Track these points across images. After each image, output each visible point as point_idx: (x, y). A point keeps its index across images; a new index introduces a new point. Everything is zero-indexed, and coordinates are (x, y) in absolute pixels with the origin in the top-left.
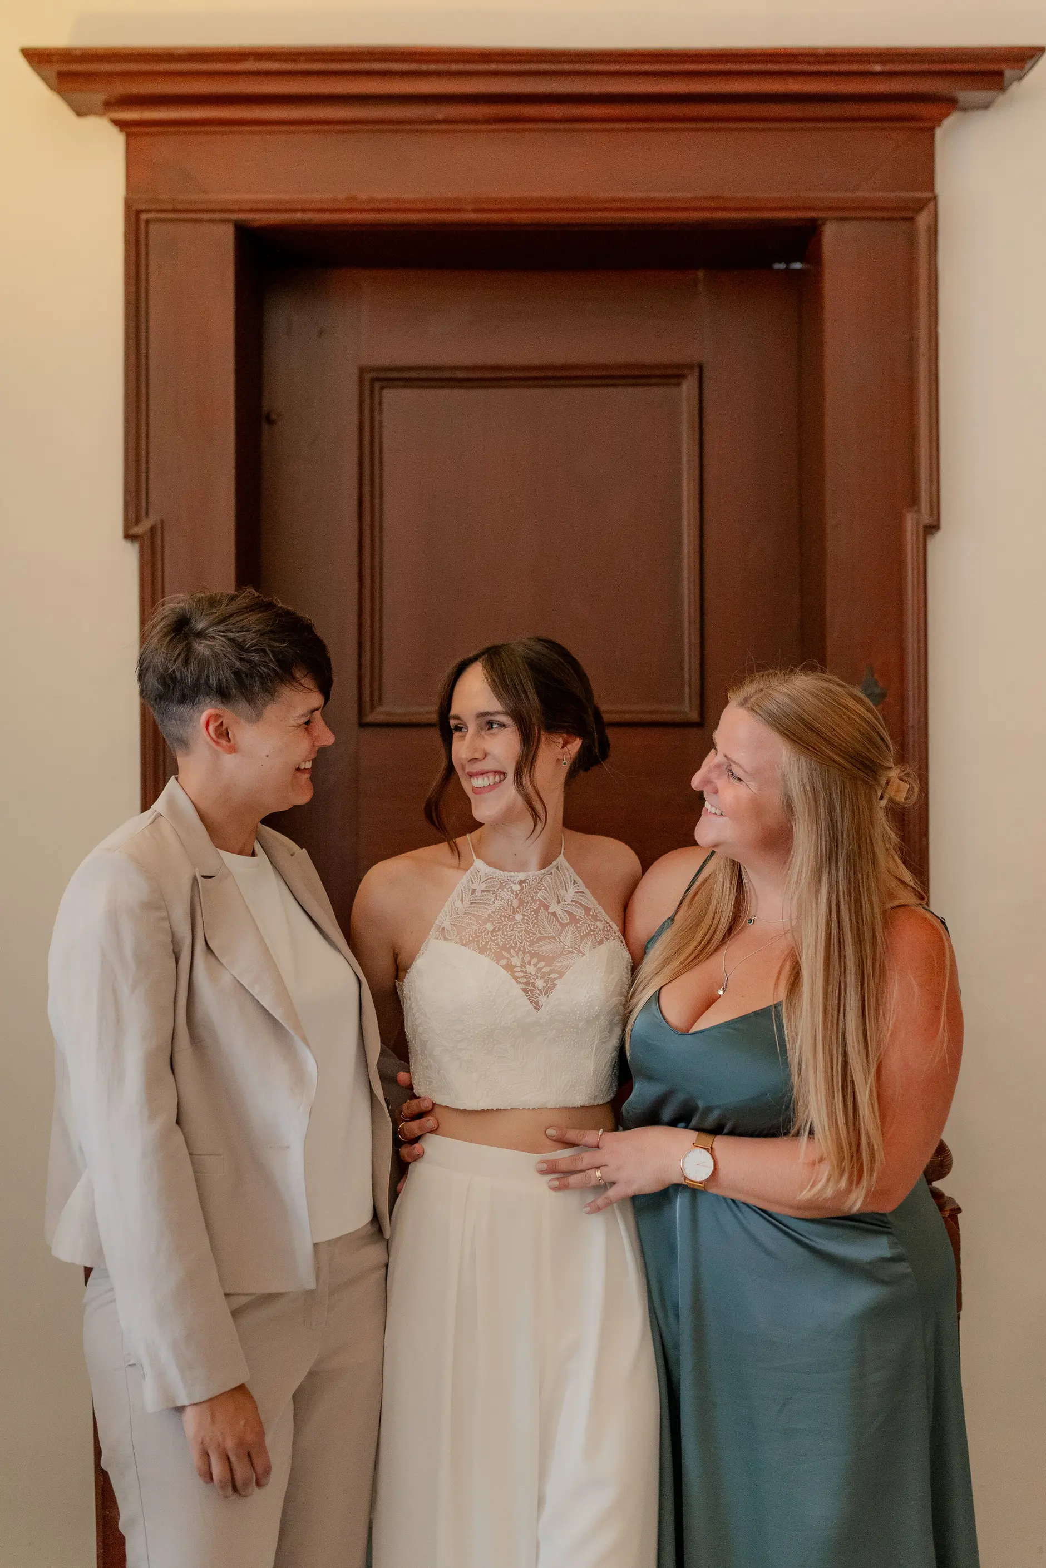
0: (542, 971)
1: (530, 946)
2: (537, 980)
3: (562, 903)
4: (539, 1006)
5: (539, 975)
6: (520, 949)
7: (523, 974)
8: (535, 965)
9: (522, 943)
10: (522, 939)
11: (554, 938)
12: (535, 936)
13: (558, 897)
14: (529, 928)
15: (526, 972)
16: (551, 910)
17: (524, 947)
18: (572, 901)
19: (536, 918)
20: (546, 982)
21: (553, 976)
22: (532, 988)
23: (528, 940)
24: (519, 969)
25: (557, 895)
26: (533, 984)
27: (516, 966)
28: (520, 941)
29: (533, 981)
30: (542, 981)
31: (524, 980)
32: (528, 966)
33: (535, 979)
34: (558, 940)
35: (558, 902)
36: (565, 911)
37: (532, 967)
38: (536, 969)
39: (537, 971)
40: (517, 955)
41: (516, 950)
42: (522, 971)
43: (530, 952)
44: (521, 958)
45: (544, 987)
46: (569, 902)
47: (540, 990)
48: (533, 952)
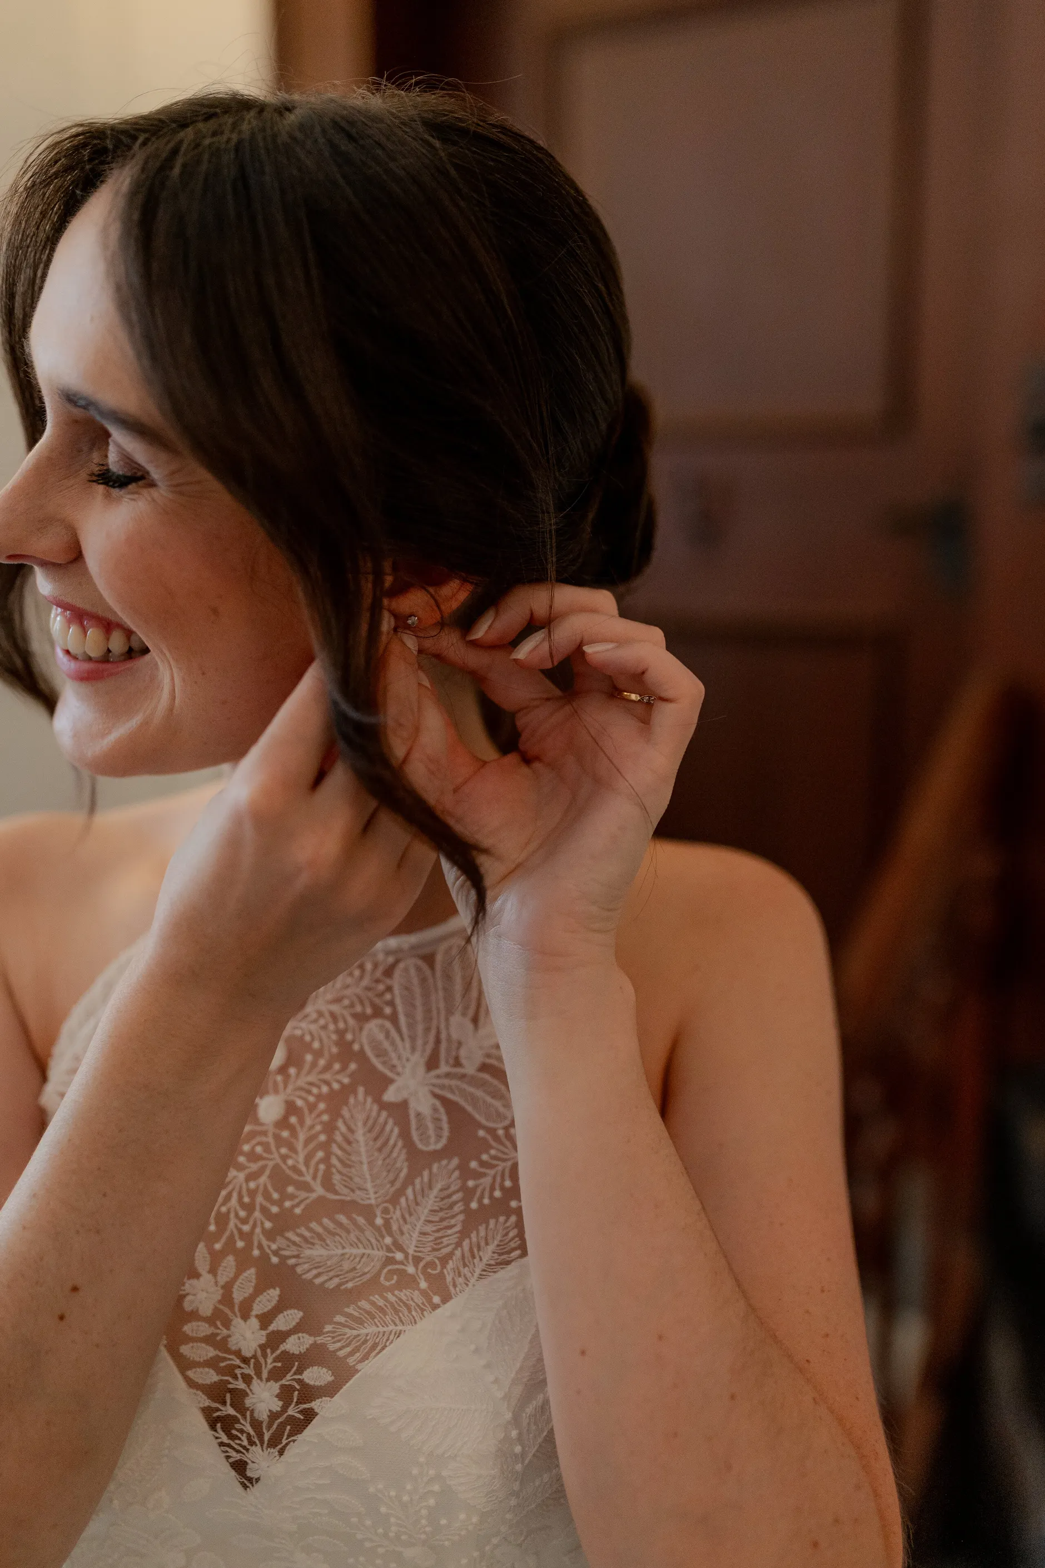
0: (283, 1347)
1: (271, 1235)
2: (255, 1381)
3: (444, 1068)
4: (250, 1480)
5: (269, 1363)
6: (230, 1247)
7: (211, 1352)
8: (266, 1320)
9: (244, 1221)
10: (250, 1208)
11: (368, 1212)
12: (303, 1194)
13: (438, 1041)
14: (290, 1162)
15: (222, 1345)
16: (390, 1095)
17: (248, 1237)
18: (484, 1068)
19: (330, 1128)
20: (285, 1395)
21: (316, 1376)
22: (231, 1411)
23: (275, 1209)
24: (204, 1329)
25: (438, 1033)
26: (238, 1398)
27: (194, 1315)
28: (242, 1214)
29: (241, 1385)
30: (275, 1387)
31: (211, 1377)
32: (237, 1322)
33: (247, 1379)
34: (379, 1221)
35: (432, 1063)
36: (445, 1101)
37: (254, 1322)
38: (261, 1337)
39: (263, 1347)
40: (213, 1271)
41: (218, 1246)
42: (209, 1340)
43: (264, 1257)
44: (223, 1278)
45: (273, 1416)
46: (470, 1068)
47: (256, 1424)
48: (275, 1260)
